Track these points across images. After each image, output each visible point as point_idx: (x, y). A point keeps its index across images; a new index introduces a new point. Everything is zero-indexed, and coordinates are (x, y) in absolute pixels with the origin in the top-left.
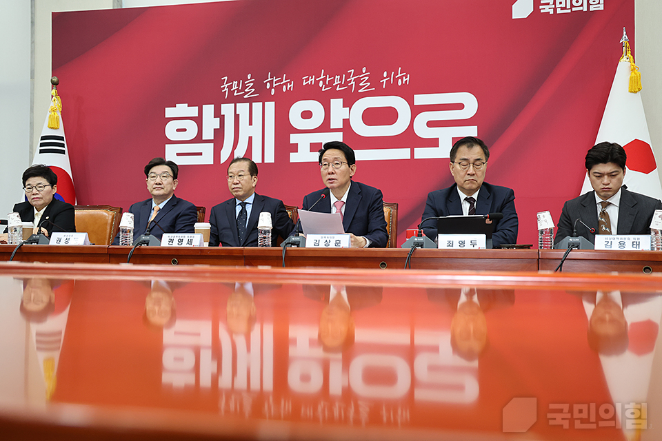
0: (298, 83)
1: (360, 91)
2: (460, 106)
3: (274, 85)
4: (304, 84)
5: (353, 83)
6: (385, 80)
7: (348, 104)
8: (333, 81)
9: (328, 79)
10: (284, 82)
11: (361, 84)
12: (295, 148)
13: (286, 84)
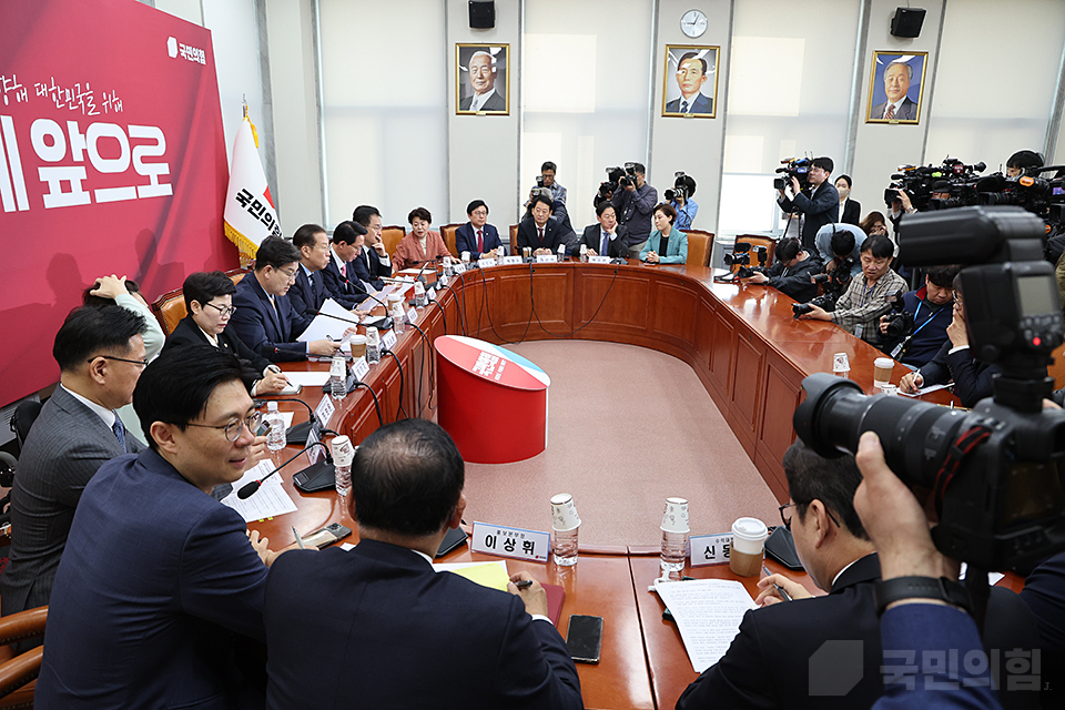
0: (31, 92)
1: (90, 113)
2: (154, 142)
3: (6, 90)
4: (38, 94)
5: (82, 102)
6: (105, 104)
7: (83, 130)
8: (64, 95)
9: (60, 92)
10: (16, 86)
11: (89, 105)
12: (45, 188)
13: (18, 90)
